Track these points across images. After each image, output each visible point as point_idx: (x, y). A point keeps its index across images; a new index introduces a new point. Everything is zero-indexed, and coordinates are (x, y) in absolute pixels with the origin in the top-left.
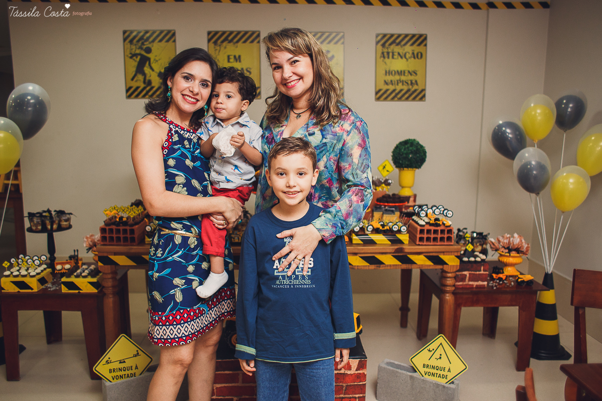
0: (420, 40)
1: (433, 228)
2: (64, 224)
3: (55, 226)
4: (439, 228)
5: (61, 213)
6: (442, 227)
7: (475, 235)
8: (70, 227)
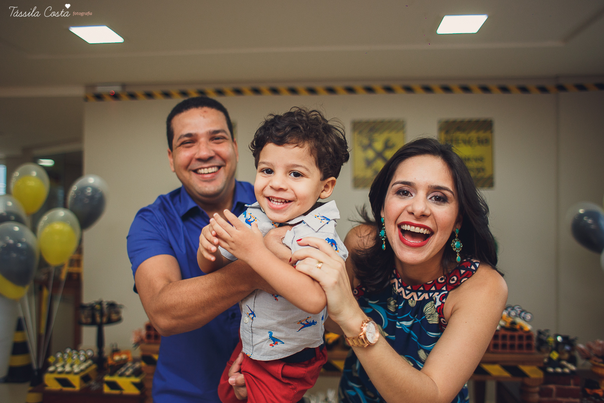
0: (486, 125)
1: (508, 333)
2: (114, 317)
3: (105, 320)
4: (516, 334)
5: (112, 305)
6: (520, 333)
7: (559, 339)
8: (119, 320)
